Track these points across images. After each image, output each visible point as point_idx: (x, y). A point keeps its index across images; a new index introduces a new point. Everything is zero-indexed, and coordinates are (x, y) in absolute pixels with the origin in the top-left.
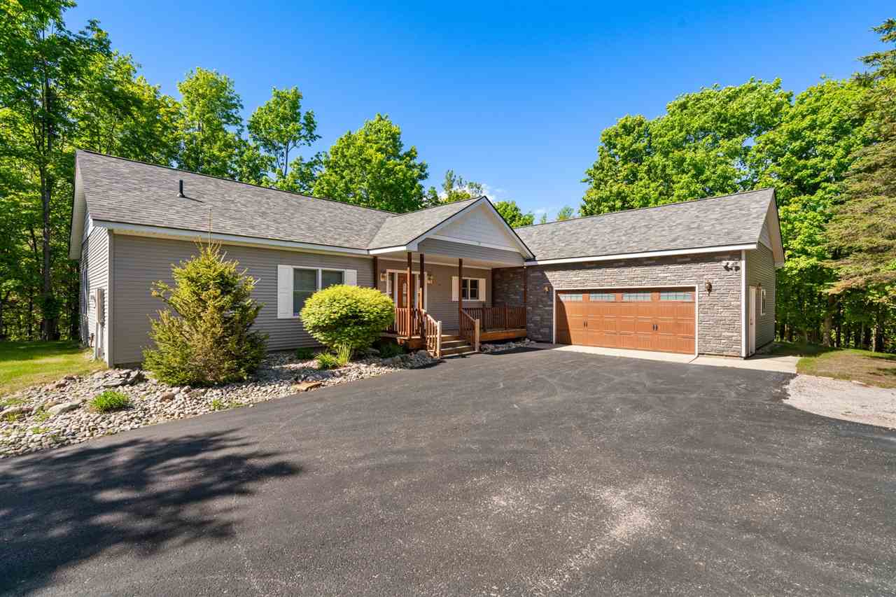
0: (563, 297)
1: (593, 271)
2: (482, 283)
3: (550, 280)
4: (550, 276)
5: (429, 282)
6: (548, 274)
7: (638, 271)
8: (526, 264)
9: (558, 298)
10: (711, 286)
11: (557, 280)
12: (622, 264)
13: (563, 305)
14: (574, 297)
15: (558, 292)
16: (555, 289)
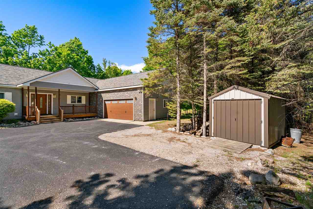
0: (106, 102)
1: (112, 93)
2: (84, 98)
3: (103, 96)
4: (103, 95)
5: (54, 97)
6: (102, 94)
7: (122, 93)
8: (96, 91)
9: (105, 102)
10: (136, 98)
11: (105, 96)
12: (118, 91)
13: (106, 105)
14: (109, 102)
15: (105, 100)
16: (104, 99)
